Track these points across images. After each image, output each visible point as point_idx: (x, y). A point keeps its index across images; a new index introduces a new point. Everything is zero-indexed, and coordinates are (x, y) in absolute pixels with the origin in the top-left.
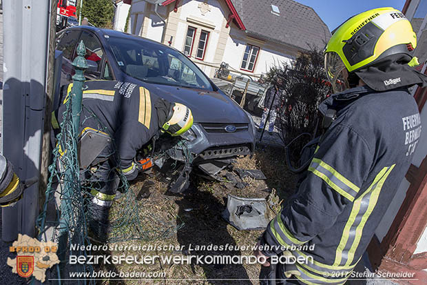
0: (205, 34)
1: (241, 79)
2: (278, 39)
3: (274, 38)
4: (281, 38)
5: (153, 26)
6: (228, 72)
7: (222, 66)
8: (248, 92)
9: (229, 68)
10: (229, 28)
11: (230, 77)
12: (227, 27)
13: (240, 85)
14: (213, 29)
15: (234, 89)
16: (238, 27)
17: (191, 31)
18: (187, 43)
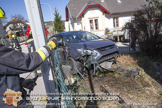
0: (96, 21)
1: (115, 31)
2: (124, 12)
3: (122, 12)
4: (125, 11)
5: (78, 25)
6: (109, 30)
7: (106, 29)
8: (119, 35)
9: (109, 29)
10: (104, 15)
11: (110, 32)
12: (103, 15)
13: (115, 34)
14: (99, 17)
15: (113, 36)
16: (107, 13)
17: (91, 21)
18: (91, 26)
